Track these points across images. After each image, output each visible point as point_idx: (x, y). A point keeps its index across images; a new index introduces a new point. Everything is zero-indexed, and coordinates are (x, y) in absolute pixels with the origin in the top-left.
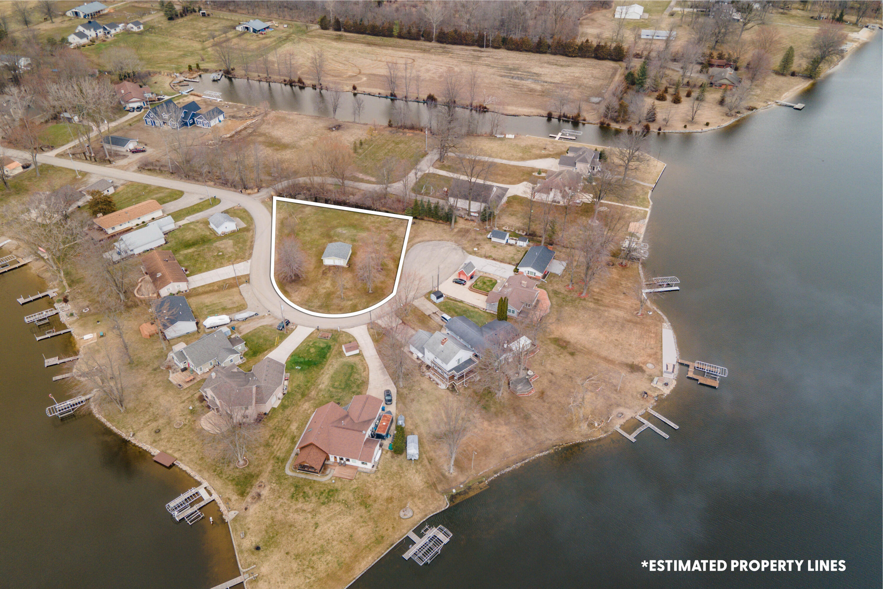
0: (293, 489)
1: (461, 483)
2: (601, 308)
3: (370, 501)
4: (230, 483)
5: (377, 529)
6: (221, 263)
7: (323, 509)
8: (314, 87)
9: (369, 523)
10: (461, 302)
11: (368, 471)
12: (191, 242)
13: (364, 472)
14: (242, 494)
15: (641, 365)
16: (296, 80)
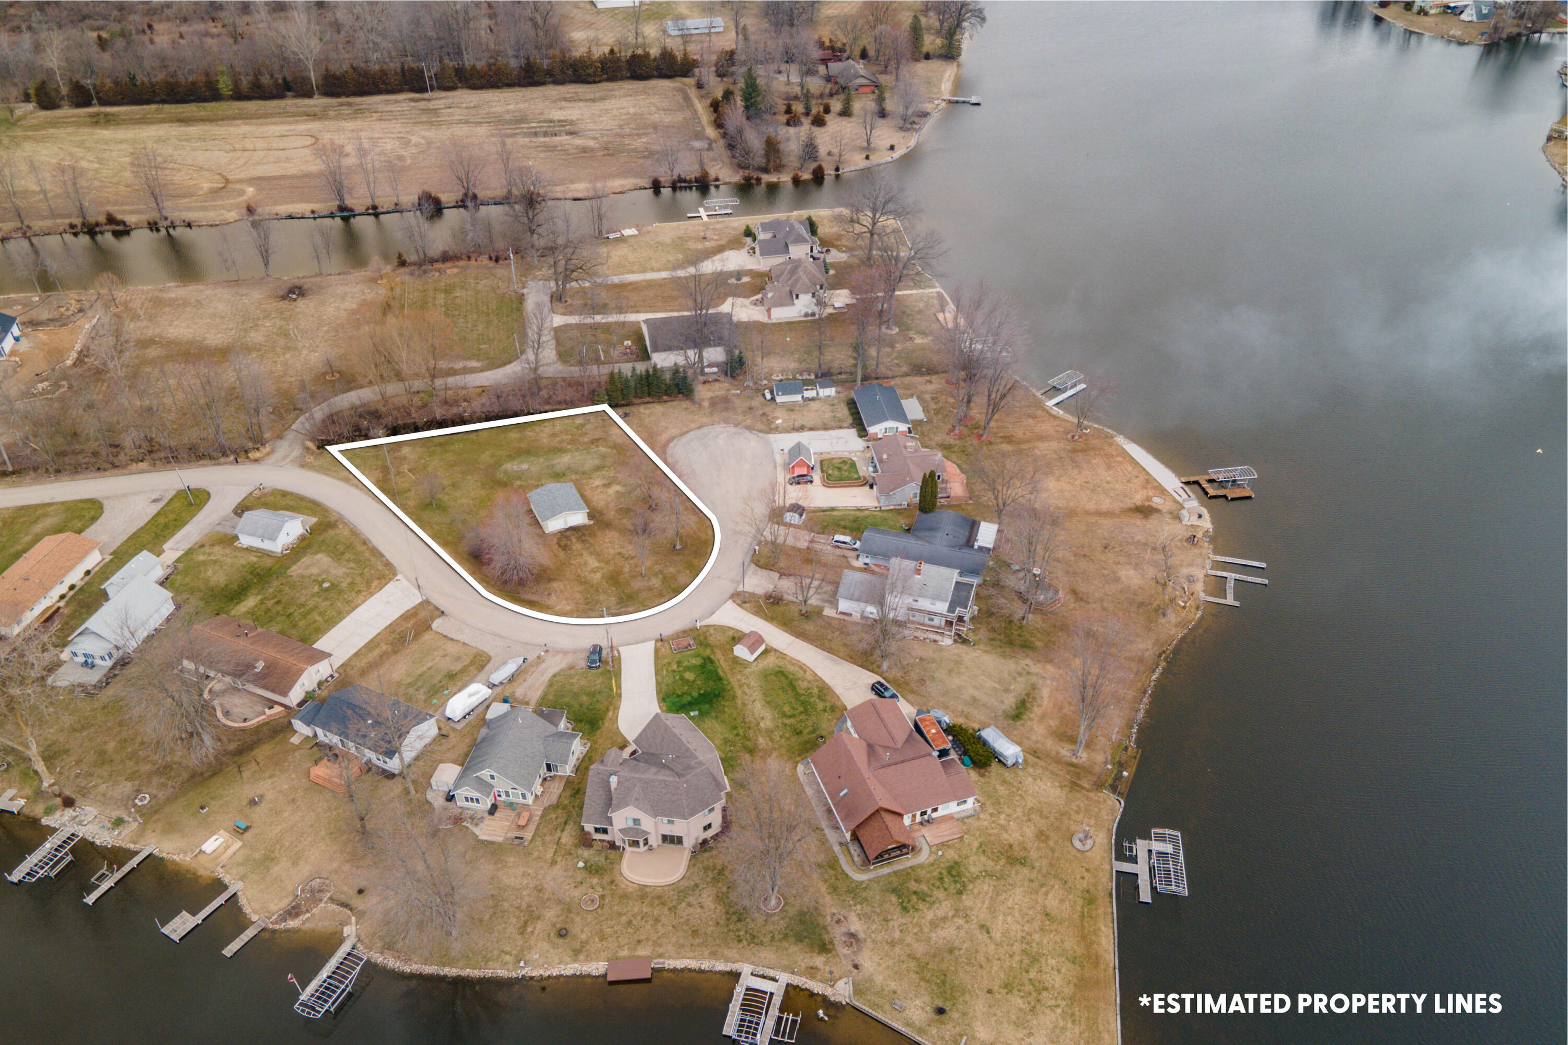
0: (894, 898)
1: (1106, 763)
3: (1017, 852)
4: (785, 944)
5: (1069, 884)
6: (348, 602)
7: (967, 901)
8: (153, 226)
9: (1052, 883)
10: (833, 509)
11: (972, 812)
12: (234, 587)
13: (968, 817)
14: (824, 948)
15: (1147, 504)
16: (102, 219)
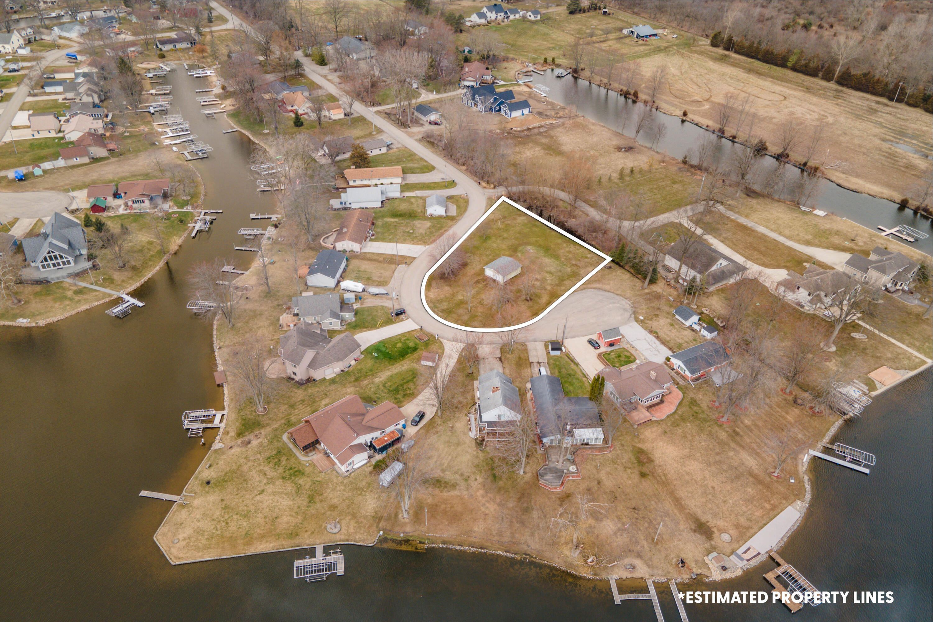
0: (274, 453)
1: (404, 533)
2: (733, 445)
3: (317, 499)
4: (240, 421)
5: (300, 526)
6: (405, 240)
7: (279, 482)
8: (646, 102)
9: (299, 517)
10: (577, 364)
11: (340, 472)
13: (337, 472)
14: (240, 434)
15: (715, 530)
